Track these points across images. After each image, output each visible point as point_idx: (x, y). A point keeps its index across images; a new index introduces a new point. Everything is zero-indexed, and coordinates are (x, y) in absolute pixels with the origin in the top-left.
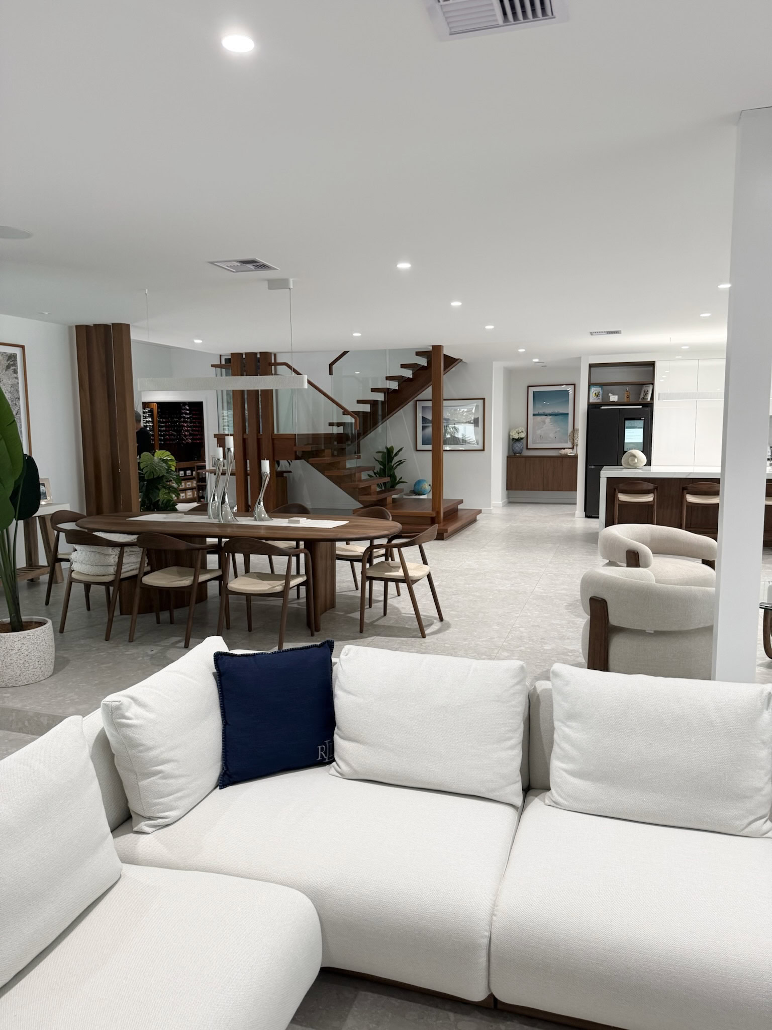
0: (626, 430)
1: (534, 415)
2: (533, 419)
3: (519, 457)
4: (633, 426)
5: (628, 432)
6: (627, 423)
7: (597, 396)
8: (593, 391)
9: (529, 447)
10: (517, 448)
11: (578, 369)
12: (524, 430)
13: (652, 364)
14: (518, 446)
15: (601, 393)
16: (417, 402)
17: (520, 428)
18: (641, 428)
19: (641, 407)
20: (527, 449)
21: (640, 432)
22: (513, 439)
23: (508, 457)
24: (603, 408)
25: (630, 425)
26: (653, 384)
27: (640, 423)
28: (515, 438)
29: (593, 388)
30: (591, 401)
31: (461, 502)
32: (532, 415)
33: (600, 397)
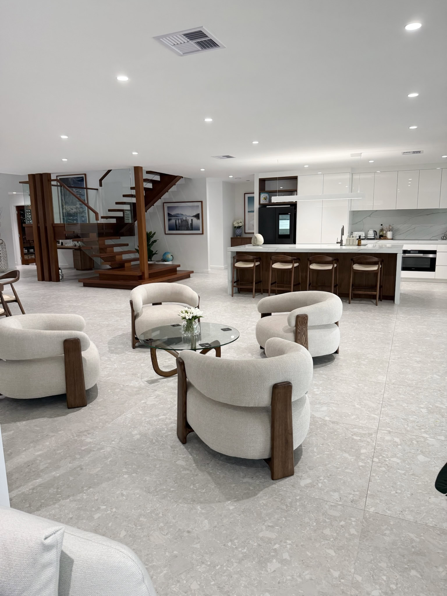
0: (280, 221)
1: (249, 212)
2: (248, 214)
3: (239, 238)
4: (284, 218)
5: (281, 222)
6: (280, 216)
7: (265, 199)
8: (262, 196)
9: (246, 232)
10: (237, 233)
11: (253, 183)
12: (242, 220)
13: (295, 178)
14: (238, 232)
15: (268, 197)
16: (165, 204)
17: (240, 220)
18: (288, 220)
19: (289, 206)
20: (245, 233)
21: (288, 222)
22: (235, 227)
23: (231, 238)
24: (267, 207)
25: (282, 218)
26: (296, 191)
27: (288, 216)
28: (236, 226)
29: (262, 194)
30: (261, 202)
31: (179, 266)
32: (247, 212)
33: (267, 200)
